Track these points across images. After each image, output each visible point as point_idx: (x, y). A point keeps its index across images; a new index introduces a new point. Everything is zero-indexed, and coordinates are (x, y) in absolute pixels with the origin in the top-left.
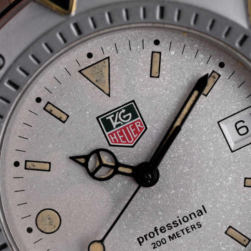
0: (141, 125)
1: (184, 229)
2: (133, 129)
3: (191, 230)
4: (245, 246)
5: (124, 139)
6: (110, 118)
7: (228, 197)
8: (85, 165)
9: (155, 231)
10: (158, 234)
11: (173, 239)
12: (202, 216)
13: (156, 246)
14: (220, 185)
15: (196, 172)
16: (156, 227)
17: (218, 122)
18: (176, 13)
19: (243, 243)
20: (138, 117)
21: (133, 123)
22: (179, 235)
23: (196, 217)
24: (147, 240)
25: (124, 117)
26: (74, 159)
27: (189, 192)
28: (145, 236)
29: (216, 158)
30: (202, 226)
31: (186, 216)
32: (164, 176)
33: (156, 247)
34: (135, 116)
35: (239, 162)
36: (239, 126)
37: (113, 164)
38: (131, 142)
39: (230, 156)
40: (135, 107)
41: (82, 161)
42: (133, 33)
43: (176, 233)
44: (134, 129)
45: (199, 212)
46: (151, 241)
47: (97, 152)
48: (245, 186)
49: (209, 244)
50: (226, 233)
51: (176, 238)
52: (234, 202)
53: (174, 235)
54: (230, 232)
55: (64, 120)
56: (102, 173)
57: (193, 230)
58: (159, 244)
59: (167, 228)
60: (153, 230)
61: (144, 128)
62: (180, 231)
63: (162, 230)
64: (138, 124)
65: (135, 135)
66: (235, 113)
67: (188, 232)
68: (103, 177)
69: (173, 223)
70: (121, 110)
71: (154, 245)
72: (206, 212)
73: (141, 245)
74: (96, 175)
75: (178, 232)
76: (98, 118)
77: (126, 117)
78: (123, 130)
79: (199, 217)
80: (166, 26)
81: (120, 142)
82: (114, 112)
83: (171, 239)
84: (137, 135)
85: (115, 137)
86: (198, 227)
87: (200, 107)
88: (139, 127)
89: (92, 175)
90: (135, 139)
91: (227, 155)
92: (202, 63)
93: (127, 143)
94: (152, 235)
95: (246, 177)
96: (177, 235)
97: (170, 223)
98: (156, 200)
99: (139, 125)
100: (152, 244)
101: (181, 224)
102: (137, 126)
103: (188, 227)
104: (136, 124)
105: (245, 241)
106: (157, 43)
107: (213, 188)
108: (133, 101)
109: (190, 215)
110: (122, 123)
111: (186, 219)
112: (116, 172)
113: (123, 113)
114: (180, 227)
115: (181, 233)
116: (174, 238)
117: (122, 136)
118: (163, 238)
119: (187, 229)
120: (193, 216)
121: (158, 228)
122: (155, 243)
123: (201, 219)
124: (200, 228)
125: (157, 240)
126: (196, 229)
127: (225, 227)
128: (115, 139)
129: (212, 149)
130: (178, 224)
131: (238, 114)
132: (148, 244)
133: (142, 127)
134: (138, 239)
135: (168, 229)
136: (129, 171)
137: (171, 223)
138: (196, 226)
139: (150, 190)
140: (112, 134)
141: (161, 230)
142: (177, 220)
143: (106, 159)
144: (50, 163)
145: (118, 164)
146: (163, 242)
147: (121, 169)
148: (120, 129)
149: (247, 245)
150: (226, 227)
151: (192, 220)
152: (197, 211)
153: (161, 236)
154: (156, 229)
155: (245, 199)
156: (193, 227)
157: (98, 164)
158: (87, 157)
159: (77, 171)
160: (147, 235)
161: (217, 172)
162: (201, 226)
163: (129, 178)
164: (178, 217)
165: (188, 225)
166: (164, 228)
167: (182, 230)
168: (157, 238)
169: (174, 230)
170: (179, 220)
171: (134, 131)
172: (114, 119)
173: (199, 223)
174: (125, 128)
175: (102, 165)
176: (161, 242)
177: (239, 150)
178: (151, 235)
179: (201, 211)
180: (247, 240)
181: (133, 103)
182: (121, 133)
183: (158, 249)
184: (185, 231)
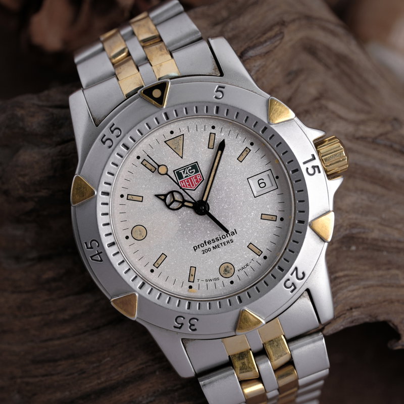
2: (195, 180)
3: (226, 244)
4: (259, 256)
5: (189, 185)
6: (182, 171)
7: (251, 225)
8: (164, 200)
10: (206, 245)
14: (246, 217)
15: (232, 208)
18: (226, 111)
19: (258, 253)
20: (199, 172)
21: (196, 176)
23: (230, 236)
24: (199, 248)
25: (190, 171)
26: (157, 196)
28: (198, 246)
29: (245, 200)
30: (234, 242)
31: (224, 235)
34: (197, 171)
35: (259, 204)
36: (260, 182)
37: (181, 201)
39: (254, 200)
40: (197, 166)
41: (163, 197)
42: (199, 120)
46: (201, 249)
47: (172, 193)
48: (261, 219)
49: (237, 253)
50: (248, 247)
51: (217, 248)
52: (254, 228)
53: (216, 246)
54: (251, 247)
55: (153, 171)
56: (175, 205)
57: (228, 244)
58: (206, 251)
59: (212, 242)
60: (203, 242)
63: (209, 242)
64: (198, 176)
66: (258, 173)
68: (175, 208)
70: (189, 167)
71: (203, 251)
72: (236, 233)
73: (195, 251)
74: (170, 207)
75: (219, 244)
76: (174, 171)
80: (220, 118)
81: (187, 187)
82: (184, 168)
83: (214, 248)
84: (197, 183)
85: (184, 184)
88: (199, 178)
89: (168, 206)
90: (196, 185)
91: (251, 199)
92: (240, 142)
93: (191, 187)
95: (262, 213)
96: (218, 246)
101: (221, 239)
103: (225, 242)
106: (213, 127)
107: (242, 219)
108: (197, 162)
110: (189, 175)
112: (183, 205)
113: (190, 169)
114: (220, 242)
115: (220, 246)
121: (207, 241)
123: (233, 237)
124: (232, 243)
125: (205, 249)
128: (184, 185)
129: (243, 195)
130: (219, 240)
131: (260, 174)
132: (199, 251)
133: (201, 178)
134: (194, 247)
136: (191, 205)
137: (215, 238)
138: (230, 242)
140: (182, 181)
141: (208, 243)
142: (219, 237)
143: (177, 197)
144: (142, 197)
145: (184, 201)
146: (209, 250)
147: (186, 204)
148: (188, 179)
150: (248, 243)
151: (228, 238)
152: (231, 233)
153: (208, 246)
154: (205, 242)
155: (261, 227)
156: (228, 242)
157: (172, 200)
158: (166, 196)
159: (159, 203)
161: (245, 209)
163: (191, 209)
164: (219, 235)
165: (225, 240)
167: (221, 244)
168: (206, 247)
169: (217, 243)
172: (184, 172)
173: (232, 240)
174: (190, 178)
175: (174, 200)
177: (259, 196)
178: (202, 245)
179: (233, 233)
180: (261, 252)
182: (188, 182)
183: (205, 254)
184: (223, 244)
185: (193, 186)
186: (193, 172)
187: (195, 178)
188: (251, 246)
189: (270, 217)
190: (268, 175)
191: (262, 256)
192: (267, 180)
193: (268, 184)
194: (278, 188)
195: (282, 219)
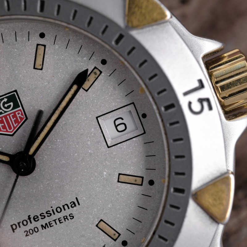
0: (22, 114)
1: (56, 219)
2: (13, 119)
3: (63, 220)
4: (115, 240)
5: (4, 127)
7: (102, 191)
9: (28, 219)
10: (31, 223)
11: (45, 228)
12: (75, 208)
13: (28, 233)
14: (94, 179)
15: (72, 165)
16: (30, 215)
17: (97, 118)
19: (112, 236)
20: (19, 107)
21: (14, 113)
22: (51, 225)
23: (69, 208)
24: (20, 227)
25: (6, 105)
27: (64, 183)
28: (19, 223)
29: (92, 152)
30: (75, 217)
31: (60, 207)
32: (41, 167)
33: (29, 235)
34: (16, 106)
35: (115, 158)
36: (118, 122)
38: (11, 130)
39: (106, 151)
40: (17, 96)
42: (19, 25)
43: (49, 223)
44: (15, 119)
45: (72, 203)
46: (23, 228)
48: (118, 181)
49: (80, 236)
50: (97, 226)
51: (48, 227)
52: (107, 196)
53: (46, 224)
57: (65, 221)
58: (31, 232)
59: (40, 217)
60: (27, 218)
61: (24, 118)
62: (53, 221)
63: (36, 219)
64: (18, 114)
65: (15, 124)
66: (114, 109)
67: (60, 223)
69: (47, 213)
70: (3, 99)
71: (26, 232)
72: (79, 204)
73: (14, 232)
75: (51, 221)
77: (7, 106)
78: (4, 118)
79: (72, 208)
83: (43, 228)
84: (17, 124)
86: (71, 219)
87: (80, 101)
88: (19, 117)
90: (14, 128)
91: (103, 150)
92: (85, 58)
93: (7, 131)
94: (25, 223)
95: (120, 173)
96: (50, 224)
97: (43, 212)
98: (32, 189)
99: (20, 115)
100: (25, 232)
101: (54, 214)
102: (18, 116)
103: (61, 218)
104: (17, 113)
105: (115, 235)
106: (42, 35)
107: (87, 182)
108: (16, 91)
109: (63, 206)
110: (3, 112)
111: (59, 210)
113: (5, 102)
114: (53, 217)
116: (47, 227)
117: (3, 124)
118: (36, 226)
119: (60, 219)
120: (66, 207)
121: (32, 216)
122: (28, 231)
123: (73, 211)
124: (73, 219)
125: (29, 228)
126: (68, 220)
127: (96, 220)
129: (89, 143)
130: (51, 214)
131: (117, 110)
132: (20, 231)
133: (23, 117)
134: (12, 226)
135: (42, 218)
136: (6, 159)
137: (45, 212)
138: (69, 218)
139: (26, 179)
141: (34, 219)
142: (51, 209)
146: (36, 230)
148: (2, 117)
149: (116, 239)
150: (98, 220)
151: (65, 211)
152: (71, 203)
153: (34, 224)
154: (29, 218)
155: (118, 194)
156: (65, 218)
160: (20, 222)
161: (93, 166)
162: (73, 217)
163: (7, 166)
164: (52, 207)
165: (61, 215)
166: (38, 217)
167: (55, 220)
168: (30, 226)
169: (47, 220)
170: (53, 210)
171: (14, 121)
173: (72, 214)
174: (5, 117)
176: (34, 231)
177: (115, 146)
178: (23, 223)
179: (74, 203)
180: (117, 235)
181: (15, 93)
183: (30, 237)
184: (57, 221)
185: (10, 128)
186: (10, 106)
187: (13, 117)
188: (102, 225)
189: (132, 179)
190: (130, 111)
191: (120, 240)
192: (127, 120)
193: (130, 126)
194: (145, 133)
195: (151, 183)
